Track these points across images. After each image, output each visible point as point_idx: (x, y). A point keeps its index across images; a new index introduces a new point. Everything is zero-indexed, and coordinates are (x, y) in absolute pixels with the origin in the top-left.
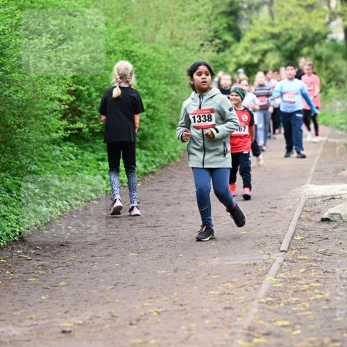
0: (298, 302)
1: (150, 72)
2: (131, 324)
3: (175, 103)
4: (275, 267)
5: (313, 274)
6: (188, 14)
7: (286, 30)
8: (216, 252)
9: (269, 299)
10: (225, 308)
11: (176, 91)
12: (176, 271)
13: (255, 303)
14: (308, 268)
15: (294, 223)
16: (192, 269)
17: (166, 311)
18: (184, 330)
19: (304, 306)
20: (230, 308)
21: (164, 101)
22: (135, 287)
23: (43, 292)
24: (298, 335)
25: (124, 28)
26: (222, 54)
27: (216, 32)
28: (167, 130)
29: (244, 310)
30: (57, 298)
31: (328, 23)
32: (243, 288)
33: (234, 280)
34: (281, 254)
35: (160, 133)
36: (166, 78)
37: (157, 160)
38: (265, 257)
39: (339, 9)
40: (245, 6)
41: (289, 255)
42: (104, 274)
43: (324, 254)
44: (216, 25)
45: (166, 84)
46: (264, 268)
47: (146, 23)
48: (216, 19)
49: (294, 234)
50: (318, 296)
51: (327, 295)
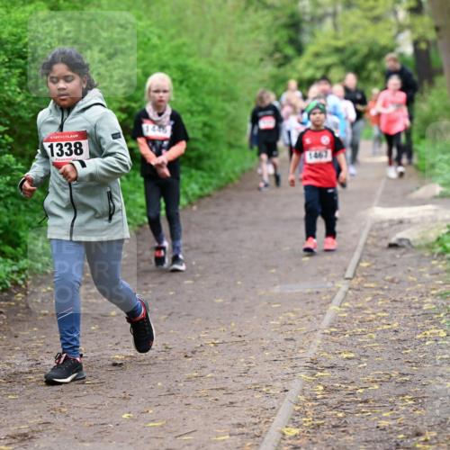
0: (364, 333)
1: (206, 88)
2: (186, 356)
3: (233, 120)
4: (339, 296)
5: (380, 303)
6: (247, 26)
7: (351, 43)
8: (276, 279)
9: (333, 330)
10: (287, 339)
11: (235, 108)
12: (234, 299)
13: (318, 334)
14: (375, 297)
15: (359, 249)
16: (252, 298)
17: (223, 342)
18: (242, 363)
19: (371, 338)
20: (292, 339)
21: (221, 118)
22: (191, 317)
23: (92, 322)
24: (365, 367)
25: (179, 41)
26: (282, 70)
27: (276, 45)
28: (224, 150)
29: (308, 341)
30: (107, 329)
31: (395, 37)
32: (305, 319)
33: (295, 309)
34: (346, 281)
35: (217, 153)
36: (224, 94)
37: (214, 182)
38: (329, 284)
39: (408, 21)
40: (307, 18)
41: (355, 282)
42: (158, 304)
43: (392, 281)
44: (276, 38)
45: (224, 101)
46: (328, 297)
47: (202, 36)
48: (277, 32)
49: (360, 261)
50: (385, 327)
51: (395, 325)
